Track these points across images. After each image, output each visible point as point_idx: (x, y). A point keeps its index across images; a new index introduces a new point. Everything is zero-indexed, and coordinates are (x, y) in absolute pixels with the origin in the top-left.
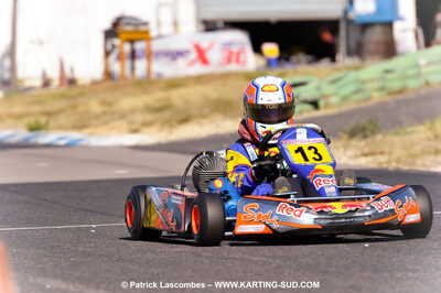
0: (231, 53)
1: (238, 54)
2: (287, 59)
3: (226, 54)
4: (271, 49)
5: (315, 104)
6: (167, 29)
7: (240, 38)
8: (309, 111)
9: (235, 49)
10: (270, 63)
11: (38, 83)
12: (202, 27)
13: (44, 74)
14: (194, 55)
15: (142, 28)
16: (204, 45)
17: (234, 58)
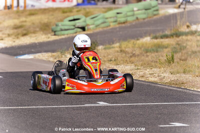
5: (83, 29)
8: (80, 32)
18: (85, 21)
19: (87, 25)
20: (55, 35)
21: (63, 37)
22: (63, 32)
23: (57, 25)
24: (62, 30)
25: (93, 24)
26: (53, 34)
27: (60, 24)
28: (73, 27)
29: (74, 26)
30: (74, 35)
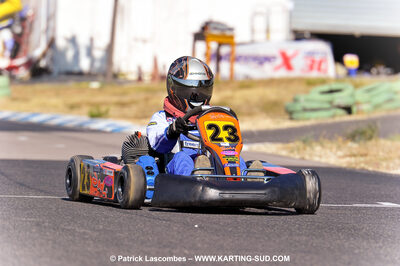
0: (313, 61)
1: (320, 63)
3: (309, 62)
4: (351, 60)
5: (348, 110)
7: (323, 49)
8: (341, 116)
9: (317, 58)
10: (350, 72)
11: (133, 77)
12: (292, 36)
14: (279, 61)
15: (228, 33)
16: (289, 53)
17: (316, 66)
18: (352, 95)
19: (357, 103)
20: (291, 119)
21: (308, 123)
22: (307, 115)
23: (296, 100)
24: (305, 110)
25: (368, 102)
26: (287, 117)
27: (302, 97)
28: (327, 106)
29: (331, 102)
30: (330, 121)
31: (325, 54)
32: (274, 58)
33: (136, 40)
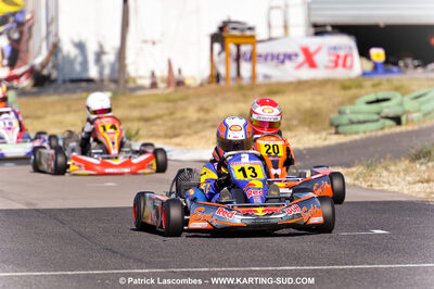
0: (338, 57)
1: (346, 57)
2: (396, 64)
3: (334, 58)
4: (378, 54)
5: (397, 120)
6: (277, 32)
7: (347, 42)
8: (391, 127)
9: (342, 53)
11: (147, 82)
12: (312, 30)
13: (153, 74)
14: (301, 58)
15: (248, 33)
16: (312, 49)
17: (341, 62)
18: (401, 104)
19: (407, 112)
21: (356, 137)
22: (355, 127)
24: (352, 123)
25: (418, 111)
28: (375, 117)
29: (379, 113)
30: (380, 133)
31: (351, 48)
32: (296, 55)
33: (145, 42)
